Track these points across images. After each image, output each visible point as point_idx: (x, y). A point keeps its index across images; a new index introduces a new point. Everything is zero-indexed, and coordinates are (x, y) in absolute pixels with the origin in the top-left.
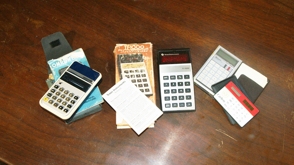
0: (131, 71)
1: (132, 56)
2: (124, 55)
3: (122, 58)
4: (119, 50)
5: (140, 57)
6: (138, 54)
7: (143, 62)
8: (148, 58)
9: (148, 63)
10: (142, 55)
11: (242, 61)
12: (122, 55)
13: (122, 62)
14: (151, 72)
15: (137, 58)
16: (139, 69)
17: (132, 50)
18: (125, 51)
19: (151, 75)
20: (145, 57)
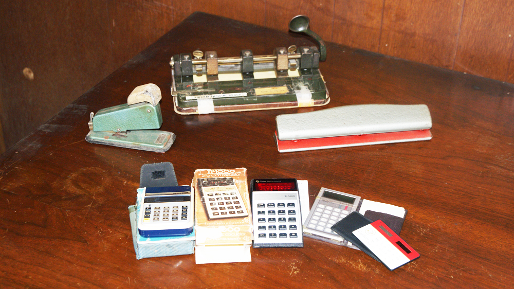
0: (216, 194)
1: (219, 180)
2: (207, 179)
3: (203, 182)
4: (200, 174)
5: (228, 181)
6: (227, 178)
7: (234, 185)
8: (240, 181)
9: (240, 186)
10: (232, 179)
11: (360, 197)
12: (204, 180)
13: (204, 185)
14: (246, 195)
15: (226, 182)
16: (229, 192)
17: (218, 174)
18: (208, 175)
19: (246, 197)
20: (237, 181)
